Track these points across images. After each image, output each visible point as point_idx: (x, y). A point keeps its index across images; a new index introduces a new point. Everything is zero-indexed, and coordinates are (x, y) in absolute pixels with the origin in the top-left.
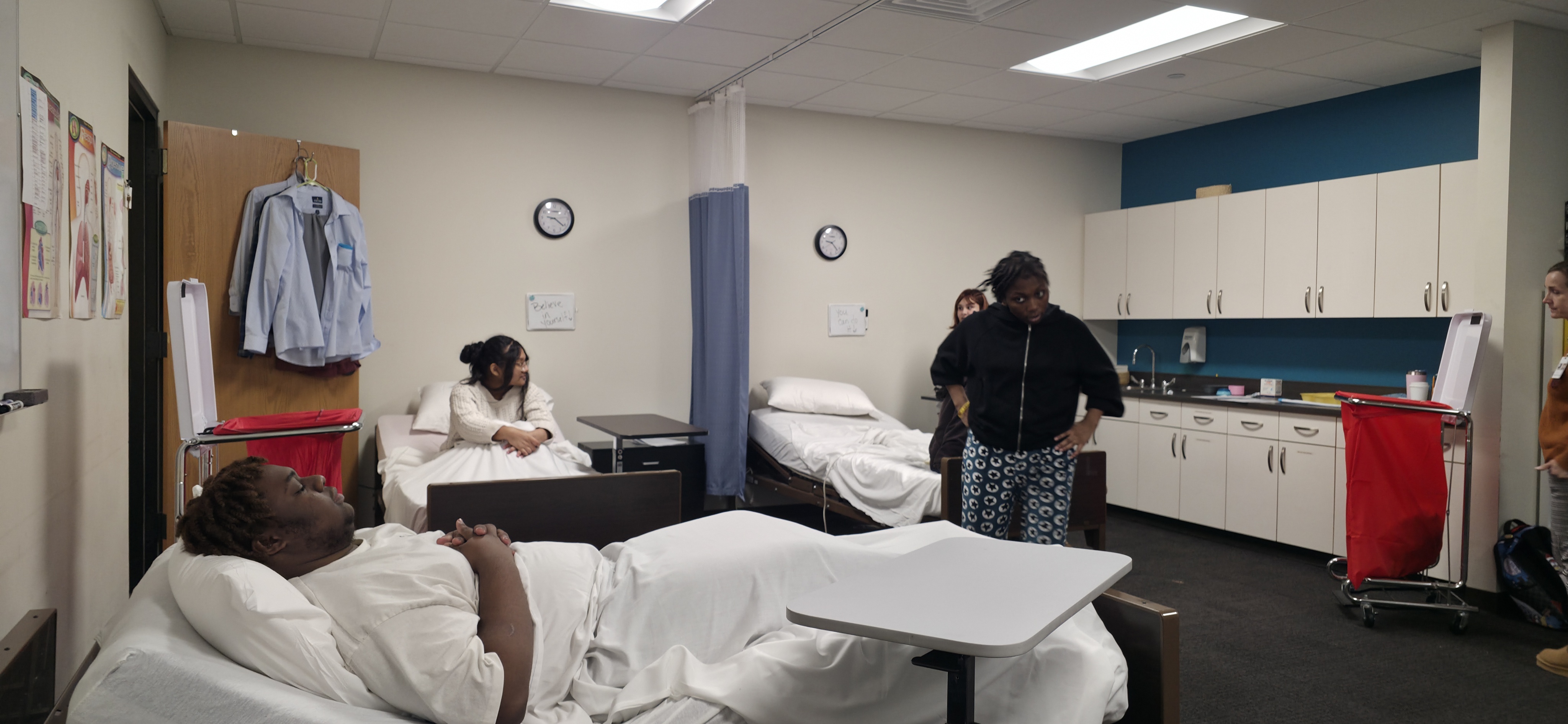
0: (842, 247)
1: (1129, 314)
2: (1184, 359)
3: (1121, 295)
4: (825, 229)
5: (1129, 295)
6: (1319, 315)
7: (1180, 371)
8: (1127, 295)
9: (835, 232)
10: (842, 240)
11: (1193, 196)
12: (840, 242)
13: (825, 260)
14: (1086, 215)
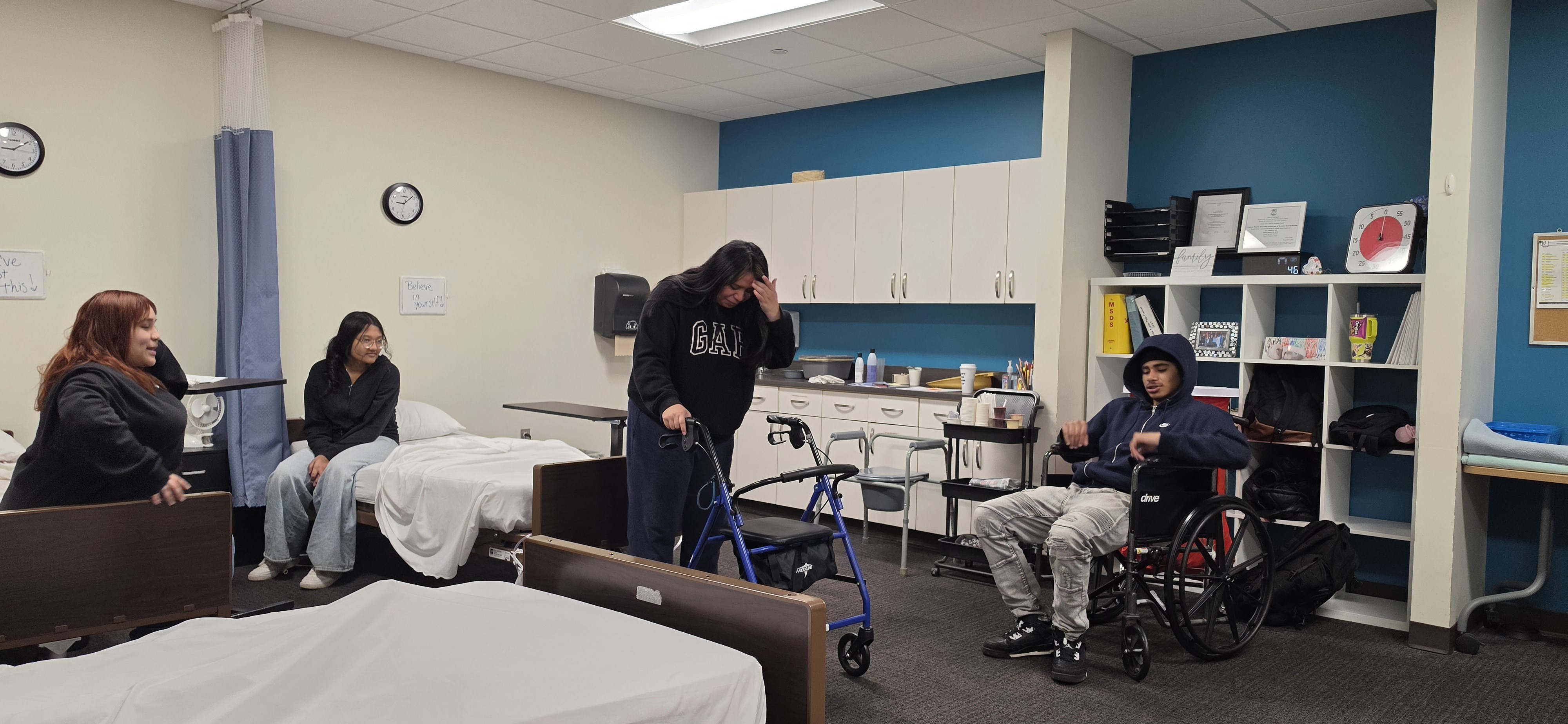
0: (417, 209)
4: (395, 187)
6: (904, 301)
9: (410, 193)
10: (416, 201)
11: (789, 180)
12: (414, 204)
13: (395, 224)
14: (685, 194)
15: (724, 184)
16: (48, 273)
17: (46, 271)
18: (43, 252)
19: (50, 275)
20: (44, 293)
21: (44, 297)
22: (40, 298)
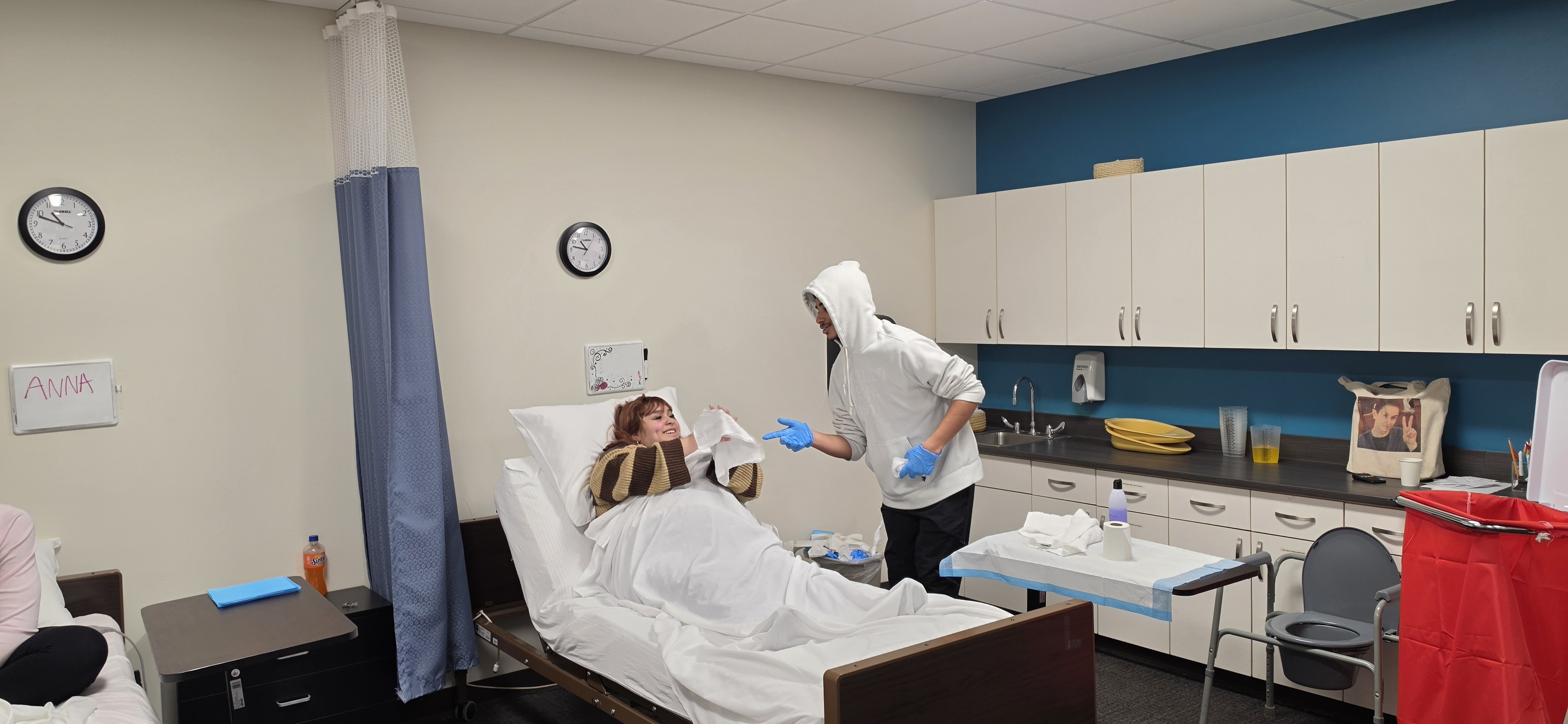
0: (603, 254)
1: (1003, 337)
2: (1078, 398)
3: (989, 310)
4: (574, 228)
5: (1002, 310)
7: (1068, 412)
8: (999, 310)
9: (592, 232)
10: (602, 244)
11: (1088, 175)
12: (598, 247)
13: (577, 277)
14: (936, 202)
15: (985, 184)
16: (119, 389)
17: (116, 387)
18: (110, 360)
19: (121, 391)
20: (115, 417)
21: (115, 422)
22: (110, 424)
